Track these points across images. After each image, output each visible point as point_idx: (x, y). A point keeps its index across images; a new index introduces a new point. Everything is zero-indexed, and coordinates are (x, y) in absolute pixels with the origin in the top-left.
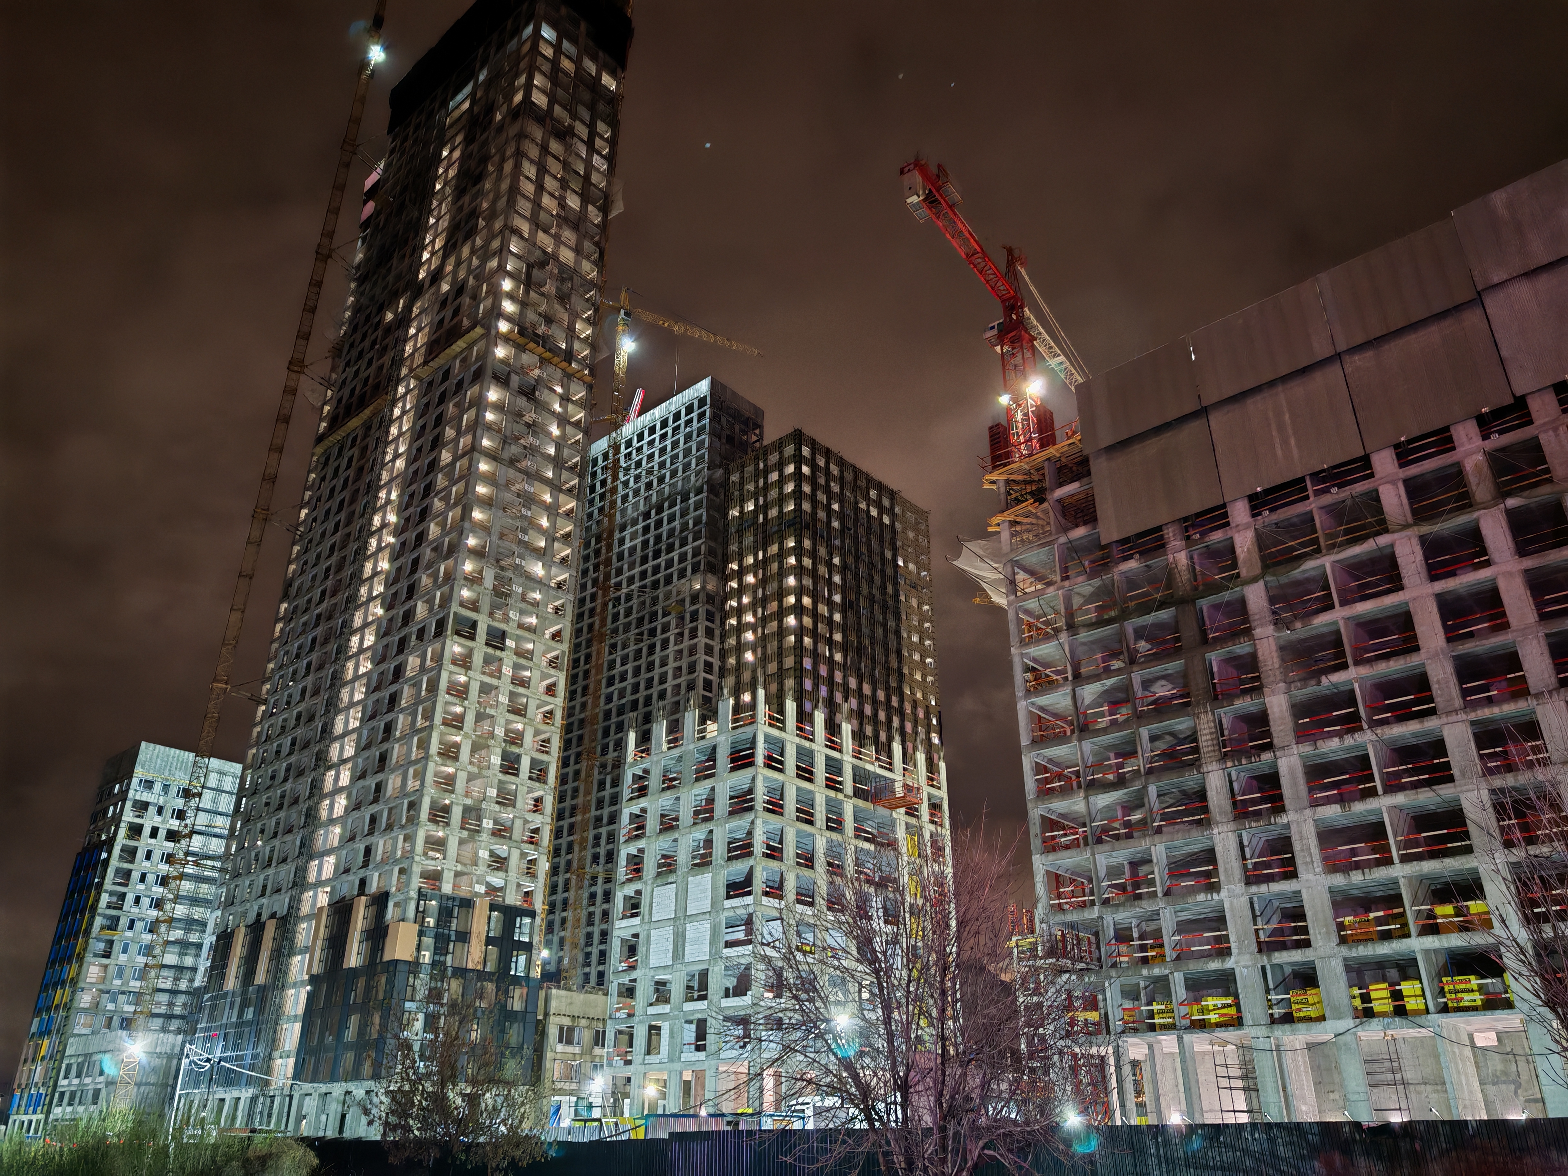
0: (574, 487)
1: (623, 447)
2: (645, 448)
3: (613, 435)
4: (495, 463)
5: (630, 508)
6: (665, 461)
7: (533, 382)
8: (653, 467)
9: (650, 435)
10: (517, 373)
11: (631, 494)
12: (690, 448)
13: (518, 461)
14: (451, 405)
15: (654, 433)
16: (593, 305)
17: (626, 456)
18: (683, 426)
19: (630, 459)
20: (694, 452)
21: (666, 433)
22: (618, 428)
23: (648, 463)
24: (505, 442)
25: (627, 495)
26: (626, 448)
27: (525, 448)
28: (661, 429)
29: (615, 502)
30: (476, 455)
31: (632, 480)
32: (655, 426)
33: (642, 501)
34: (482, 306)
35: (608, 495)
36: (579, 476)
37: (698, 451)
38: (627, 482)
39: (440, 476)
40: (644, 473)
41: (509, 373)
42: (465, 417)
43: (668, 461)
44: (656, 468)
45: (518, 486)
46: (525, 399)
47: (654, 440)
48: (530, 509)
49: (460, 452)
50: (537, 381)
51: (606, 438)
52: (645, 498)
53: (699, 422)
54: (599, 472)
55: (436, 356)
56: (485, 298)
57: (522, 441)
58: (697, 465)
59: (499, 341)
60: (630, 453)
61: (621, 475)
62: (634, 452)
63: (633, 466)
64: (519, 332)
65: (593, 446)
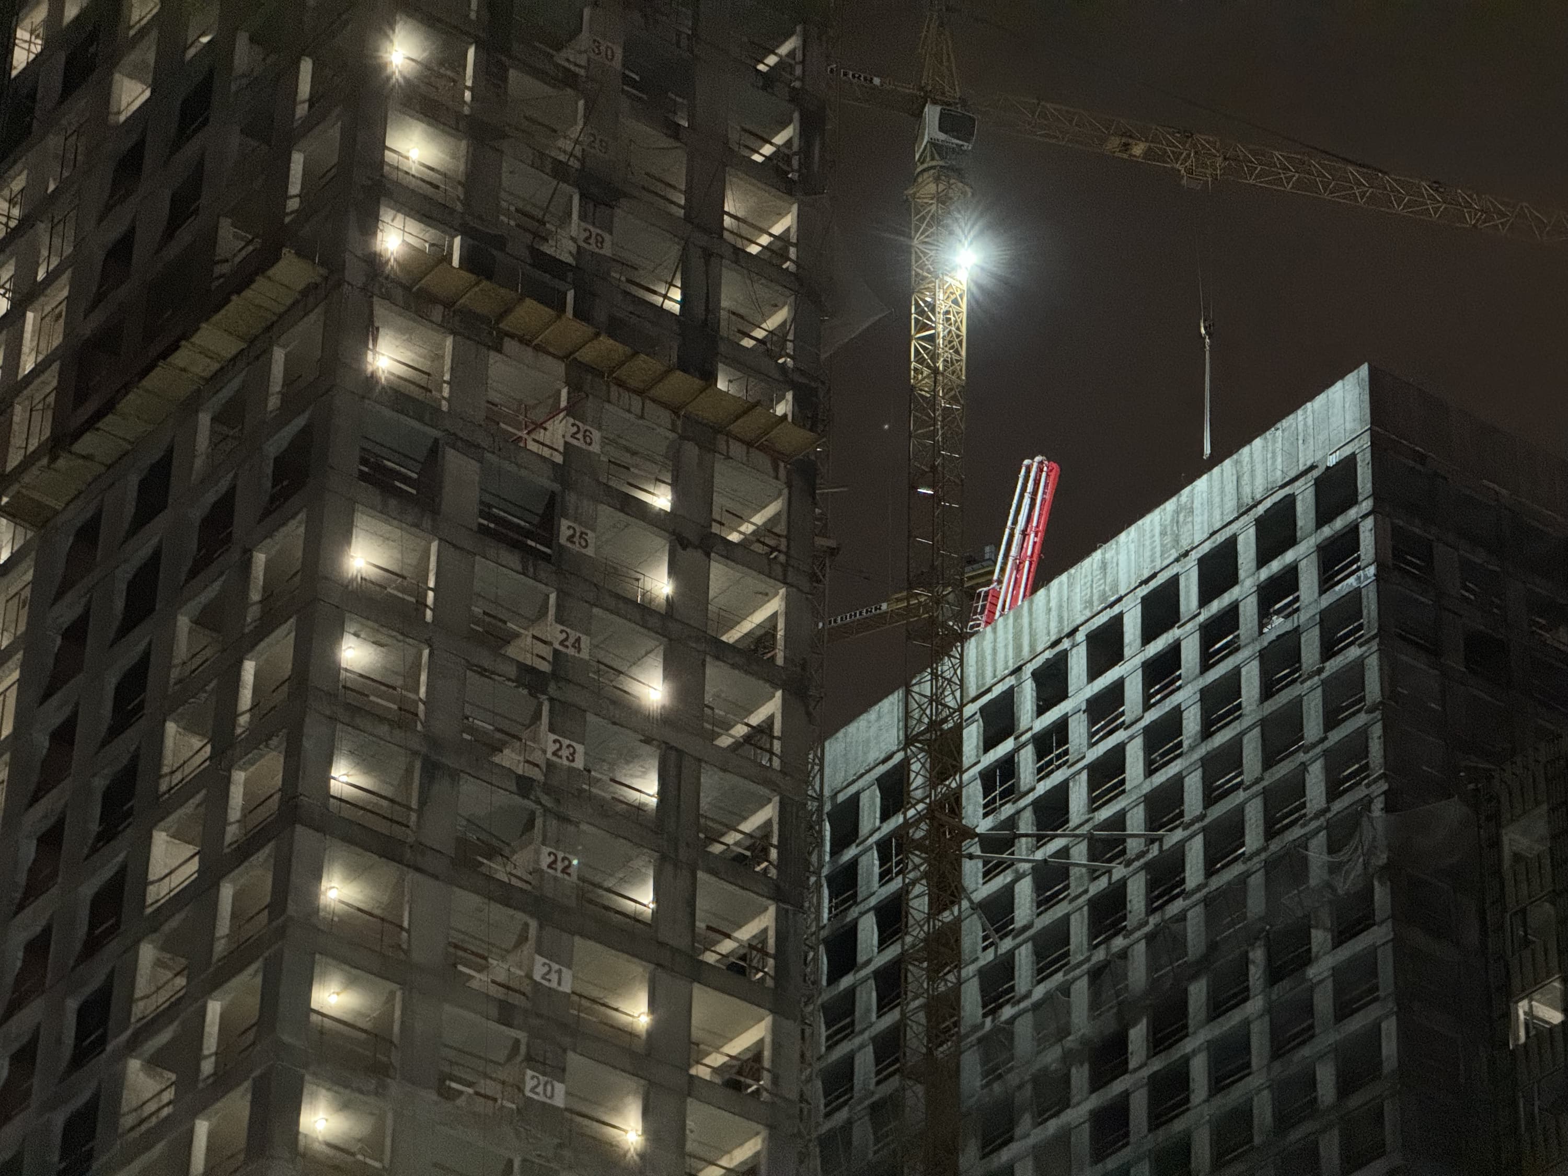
0: (757, 946)
1: (972, 736)
2: (1078, 730)
3: (924, 686)
4: (390, 871)
5: (1024, 1029)
6: (1177, 784)
7: (546, 482)
8: (1119, 821)
9: (1094, 673)
10: (470, 448)
11: (1024, 958)
12: (1295, 712)
13: (492, 853)
14: (183, 622)
15: (1117, 657)
16: (795, 97)
17: (988, 778)
18: (1249, 611)
19: (1011, 793)
20: (1312, 727)
21: (1173, 653)
22: (943, 651)
23: (1094, 804)
24: (431, 770)
25: (1006, 967)
26: (989, 744)
27: (524, 785)
28: (1148, 636)
29: (953, 1001)
30: (303, 836)
31: (1025, 890)
32: (1117, 622)
33: (1081, 988)
34: (297, 162)
35: (917, 974)
36: (778, 895)
37: (1331, 722)
38: (1006, 900)
39: (147, 953)
40: (1080, 853)
41: (434, 451)
42: (249, 669)
43: (1193, 785)
44: (1136, 821)
45: (500, 969)
46: (513, 559)
47: (1117, 691)
48: (558, 1072)
49: (232, 832)
50: (561, 472)
51: (890, 706)
52: (1096, 975)
53: (1326, 582)
54: (871, 864)
55: (108, 407)
56: (310, 124)
57: (509, 758)
58: (1333, 793)
59: (380, 310)
60: (1008, 766)
61: (972, 870)
62: (1027, 760)
63: (1026, 824)
64: (470, 261)
65: (834, 748)
